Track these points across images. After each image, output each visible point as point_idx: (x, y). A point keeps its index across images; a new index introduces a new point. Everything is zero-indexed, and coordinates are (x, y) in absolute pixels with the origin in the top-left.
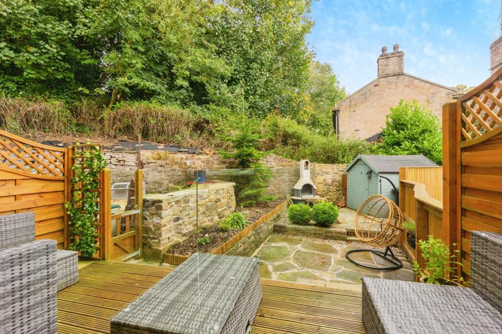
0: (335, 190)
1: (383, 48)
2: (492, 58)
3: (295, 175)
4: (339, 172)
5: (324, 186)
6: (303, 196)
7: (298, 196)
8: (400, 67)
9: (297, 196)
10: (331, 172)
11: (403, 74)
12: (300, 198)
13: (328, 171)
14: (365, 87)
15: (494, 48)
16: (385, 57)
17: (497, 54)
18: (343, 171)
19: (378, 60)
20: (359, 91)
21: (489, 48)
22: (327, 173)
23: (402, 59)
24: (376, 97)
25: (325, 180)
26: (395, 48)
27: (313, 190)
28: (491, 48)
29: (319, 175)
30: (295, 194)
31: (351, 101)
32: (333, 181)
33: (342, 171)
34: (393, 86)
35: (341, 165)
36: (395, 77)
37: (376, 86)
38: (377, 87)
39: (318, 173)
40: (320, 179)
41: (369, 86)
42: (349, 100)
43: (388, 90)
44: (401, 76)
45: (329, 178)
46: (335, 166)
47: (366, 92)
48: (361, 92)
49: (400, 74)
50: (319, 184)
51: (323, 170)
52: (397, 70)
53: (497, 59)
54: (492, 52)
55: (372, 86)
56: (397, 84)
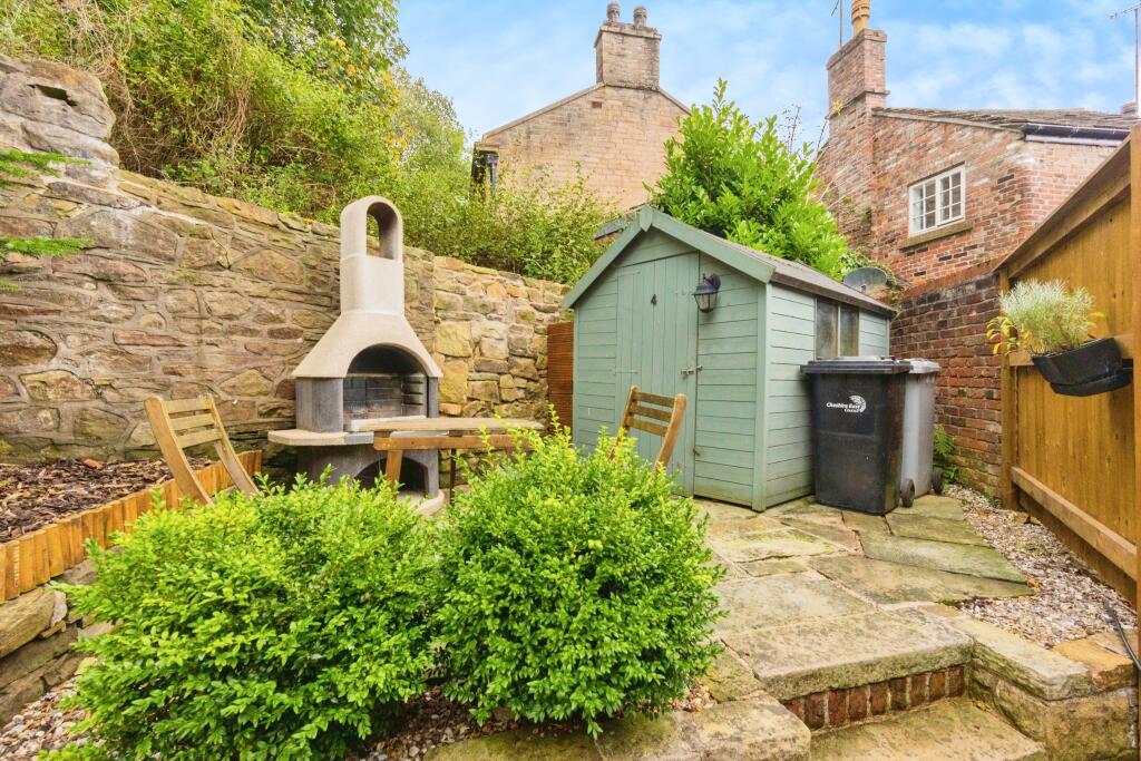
0: (521, 394)
1: (610, 6)
2: (831, 88)
3: (307, 296)
4: (537, 314)
5: (476, 375)
6: (356, 424)
7: (324, 421)
8: (652, 71)
9: (315, 428)
10: (502, 310)
11: (657, 92)
12: (337, 438)
13: (490, 299)
14: (568, 101)
15: (837, 66)
16: (617, 30)
17: (847, 78)
18: (552, 310)
19: (601, 32)
20: (552, 110)
21: (825, 68)
22: (488, 310)
23: (655, 50)
24: (595, 138)
25: (477, 344)
26: (638, 15)
27: (422, 388)
28: (830, 68)
29: (451, 314)
30: (305, 411)
31: (529, 133)
32: (512, 354)
33: (545, 311)
34: (637, 118)
35: (542, 283)
36: (641, 94)
37: (596, 105)
38: (597, 111)
39: (448, 307)
40: (457, 335)
41: (578, 102)
42: (523, 129)
43: (626, 125)
44: (655, 97)
45: (496, 336)
46: (519, 285)
47: (569, 115)
48: (557, 114)
49: (650, 89)
50: (452, 363)
51: (469, 294)
52: (645, 79)
53: (846, 91)
54: (832, 76)
55: (585, 104)
56: (644, 115)
